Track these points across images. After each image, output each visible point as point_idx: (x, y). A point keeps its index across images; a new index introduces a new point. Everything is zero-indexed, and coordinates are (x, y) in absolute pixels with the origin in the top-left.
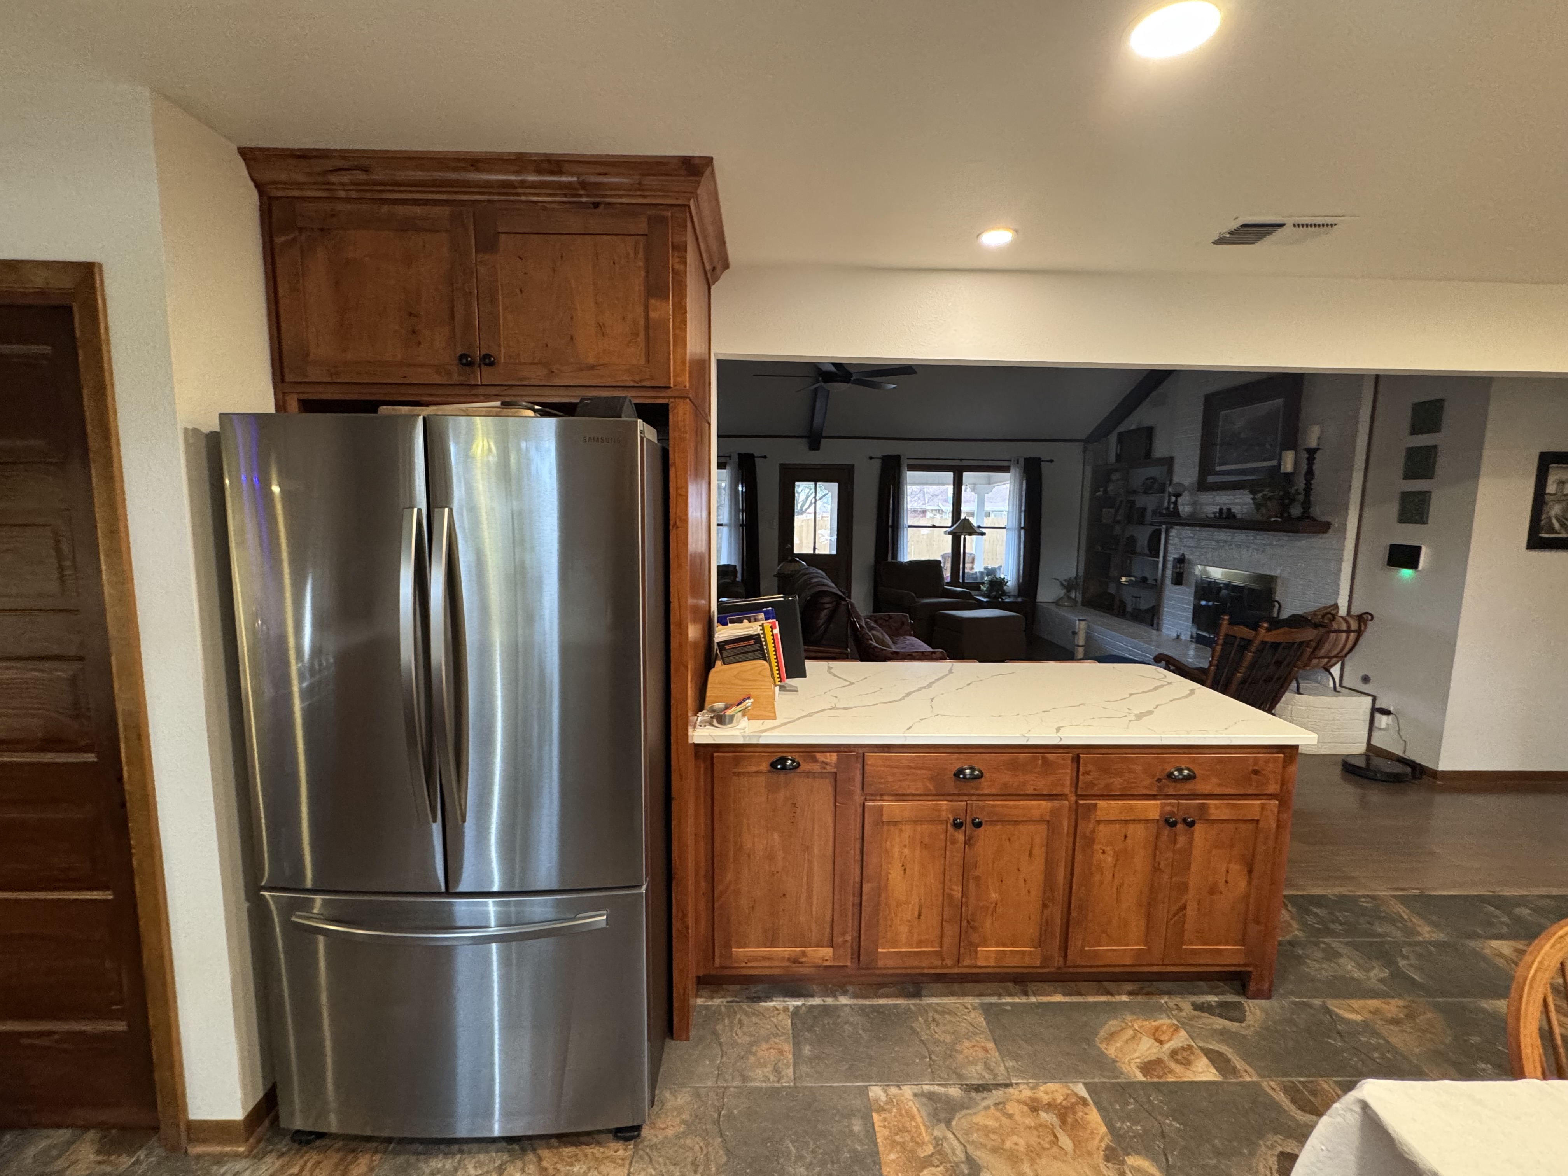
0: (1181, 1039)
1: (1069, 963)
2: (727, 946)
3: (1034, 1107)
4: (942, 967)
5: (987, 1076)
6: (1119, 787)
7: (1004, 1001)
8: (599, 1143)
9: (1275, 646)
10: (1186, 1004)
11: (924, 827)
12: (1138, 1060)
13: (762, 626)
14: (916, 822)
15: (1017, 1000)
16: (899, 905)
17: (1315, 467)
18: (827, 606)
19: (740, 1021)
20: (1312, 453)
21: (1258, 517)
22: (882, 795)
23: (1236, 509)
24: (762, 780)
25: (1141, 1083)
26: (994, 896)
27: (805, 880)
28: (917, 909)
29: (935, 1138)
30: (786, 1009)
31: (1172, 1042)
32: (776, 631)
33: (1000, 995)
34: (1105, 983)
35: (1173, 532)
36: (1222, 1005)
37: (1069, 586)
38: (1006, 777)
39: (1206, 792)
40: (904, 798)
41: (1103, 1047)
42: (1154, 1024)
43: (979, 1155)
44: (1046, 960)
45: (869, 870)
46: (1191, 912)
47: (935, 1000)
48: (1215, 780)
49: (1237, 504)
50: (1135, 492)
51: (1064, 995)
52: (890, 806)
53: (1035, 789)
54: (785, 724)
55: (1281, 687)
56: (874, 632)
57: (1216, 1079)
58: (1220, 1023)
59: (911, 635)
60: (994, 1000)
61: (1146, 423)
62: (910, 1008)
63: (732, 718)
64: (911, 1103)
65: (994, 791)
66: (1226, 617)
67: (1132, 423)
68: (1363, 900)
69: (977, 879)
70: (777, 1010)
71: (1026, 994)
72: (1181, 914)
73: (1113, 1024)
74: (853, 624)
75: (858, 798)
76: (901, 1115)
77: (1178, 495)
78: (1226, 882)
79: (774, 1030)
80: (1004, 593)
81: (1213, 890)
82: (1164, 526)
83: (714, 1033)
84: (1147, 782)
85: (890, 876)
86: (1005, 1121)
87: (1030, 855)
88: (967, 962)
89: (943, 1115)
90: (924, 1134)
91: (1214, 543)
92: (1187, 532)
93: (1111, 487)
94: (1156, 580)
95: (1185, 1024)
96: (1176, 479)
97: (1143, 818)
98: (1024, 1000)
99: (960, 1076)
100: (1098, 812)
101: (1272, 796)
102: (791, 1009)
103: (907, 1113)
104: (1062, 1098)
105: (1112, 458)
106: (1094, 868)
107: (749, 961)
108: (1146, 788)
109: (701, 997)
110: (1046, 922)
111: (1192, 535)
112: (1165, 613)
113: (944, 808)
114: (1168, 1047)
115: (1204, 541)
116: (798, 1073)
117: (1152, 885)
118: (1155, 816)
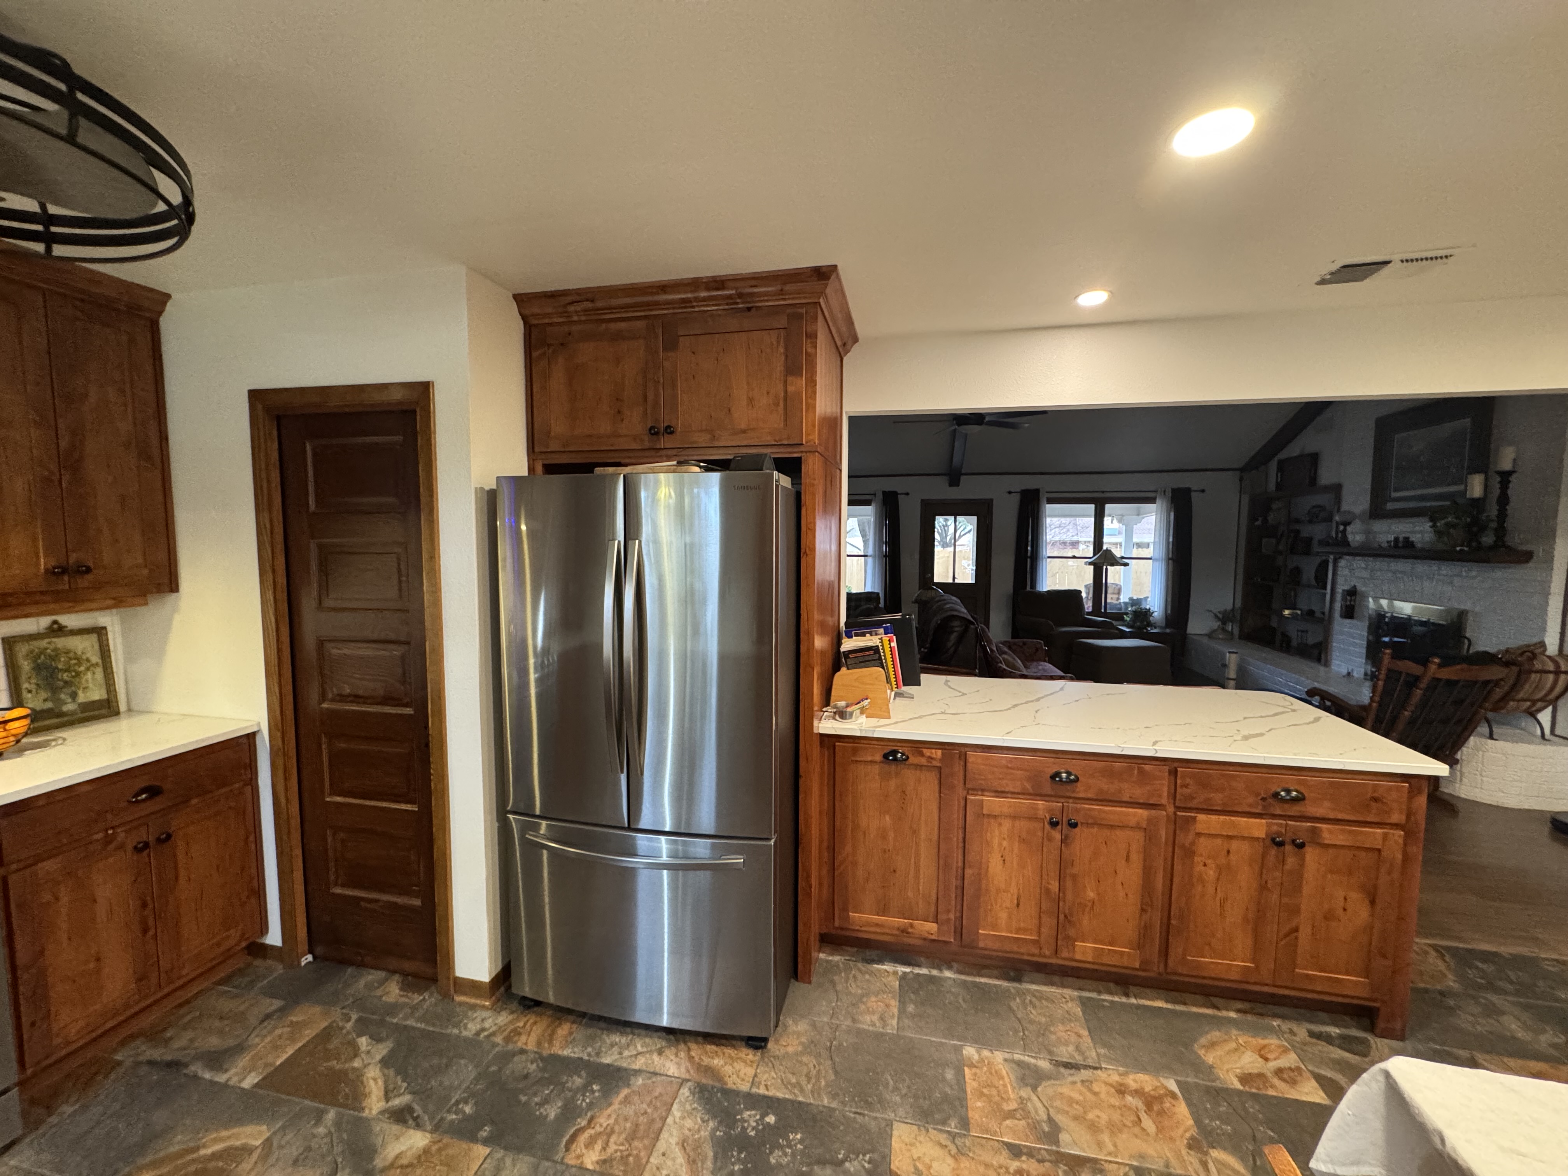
0: (1290, 1060)
1: (1169, 970)
2: (845, 909)
3: (1121, 1090)
4: (1040, 955)
5: (1077, 1057)
6: (1220, 802)
7: (1102, 997)
8: (734, 1047)
9: (1451, 683)
10: (1301, 1031)
11: (1022, 823)
12: (1238, 1071)
13: (881, 639)
14: (1014, 817)
15: (1116, 999)
16: (998, 891)
17: (1509, 492)
18: (957, 629)
19: (854, 977)
20: (1505, 477)
21: (1440, 546)
22: (983, 790)
23: (1415, 538)
25: (1238, 1091)
26: (1091, 895)
27: (913, 860)
28: (1015, 897)
29: (1020, 1097)
30: (895, 973)
31: (1279, 1062)
32: (894, 644)
33: (1099, 992)
35: (1342, 563)
36: (1342, 1037)
37: (1225, 618)
38: (1103, 784)
39: (1318, 815)
40: (1004, 795)
41: (1202, 1052)
42: (1261, 1042)
43: (1059, 1119)
44: (1145, 964)
45: (970, 857)
46: (1304, 935)
47: (1034, 987)
48: (1327, 804)
49: (1415, 532)
50: (1297, 521)
51: (1167, 1001)
52: (991, 803)
53: (1131, 797)
54: (896, 723)
56: (1005, 656)
57: (1323, 1102)
58: (1338, 1053)
59: (1045, 661)
60: (1094, 995)
61: (1310, 449)
62: (1009, 990)
63: (851, 714)
64: (1001, 1066)
65: (1090, 795)
66: (1388, 651)
67: (1293, 450)
68: (1547, 962)
69: (1074, 877)
70: (888, 972)
71: (1127, 995)
72: (1292, 936)
73: (1215, 1035)
74: (984, 648)
75: (960, 792)
76: (991, 1073)
77: (1346, 524)
78: (1345, 909)
79: (884, 988)
80: (1149, 624)
81: (1330, 917)
82: (1332, 557)
83: (833, 983)
84: (1251, 800)
85: (990, 865)
86: (1089, 1096)
87: (1127, 860)
88: (1065, 954)
89: (1031, 1081)
90: (1010, 1092)
91: (1390, 574)
92: (1359, 563)
93: (1271, 517)
94: (1323, 613)
95: (1299, 1048)
96: (1345, 507)
97: (1246, 835)
98: (1124, 1000)
99: (1050, 1053)
100: (1198, 825)
101: (1396, 826)
102: (900, 973)
103: (996, 1072)
104: (1150, 1088)
105: (1272, 486)
106: (1195, 880)
107: (864, 926)
108: (1250, 806)
109: (823, 952)
110: (1145, 927)
111: (1363, 566)
112: (1334, 649)
113: (1041, 807)
114: (1273, 1065)
115: (1379, 573)
116: (901, 1025)
117: (1259, 903)
118: (1261, 834)
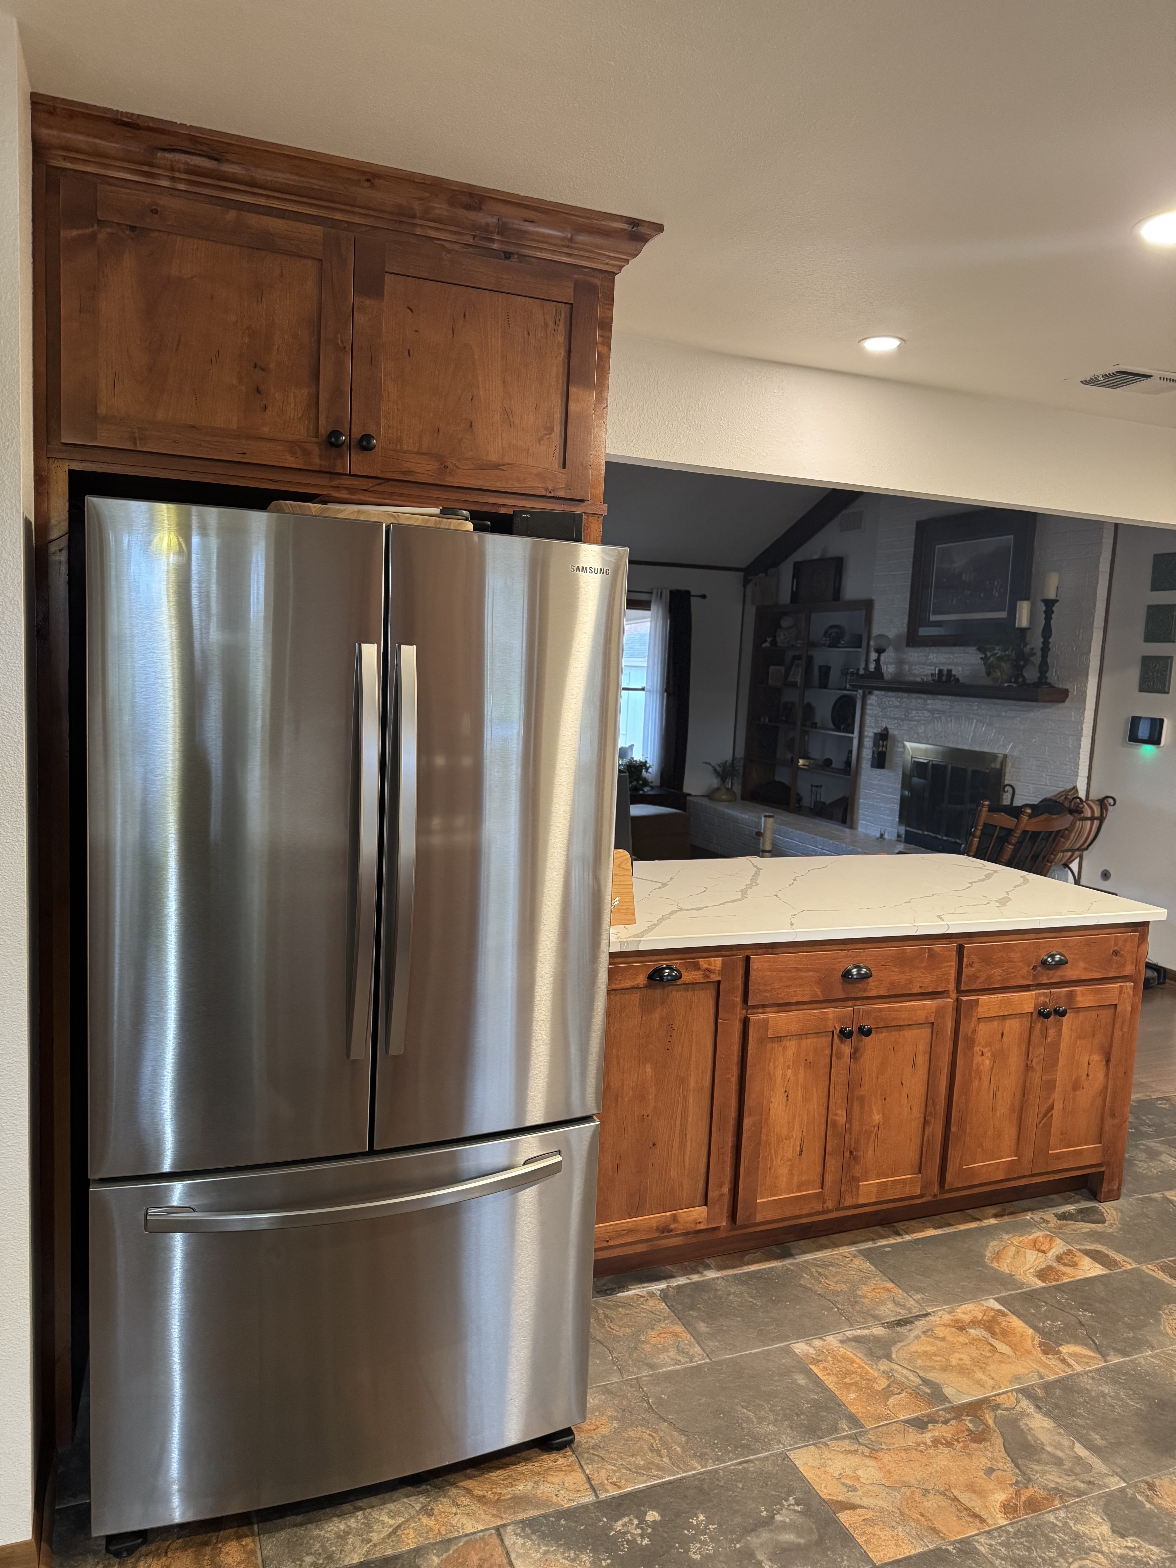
1: (944, 1188)
3: (961, 1327)
4: (821, 1212)
5: (901, 1311)
6: (999, 978)
7: (879, 1244)
10: (1050, 1217)
11: (809, 1041)
12: (1032, 1270)
14: (801, 1036)
15: (892, 1241)
16: (780, 1139)
17: (1052, 622)
19: (606, 1316)
20: (1049, 606)
21: (988, 682)
22: (767, 1006)
23: (957, 671)
24: (639, 998)
25: (1043, 1288)
26: (877, 1118)
27: (678, 1122)
28: (799, 1143)
29: (884, 1372)
30: (651, 1294)
31: (1053, 1250)
34: (967, 1211)
35: (872, 700)
36: (1081, 1211)
37: (724, 773)
38: (895, 976)
39: (1075, 978)
40: (790, 1007)
41: (995, 1265)
42: (1031, 1237)
43: (931, 1376)
44: (923, 1187)
45: (751, 1101)
46: (1057, 1112)
47: (809, 1257)
48: (1083, 965)
49: (957, 664)
50: (814, 644)
52: (778, 1020)
53: (921, 987)
54: (651, 928)
57: (1104, 1272)
58: (1086, 1227)
60: (869, 1245)
61: (833, 551)
64: (841, 1349)
65: (882, 992)
67: (812, 550)
69: (862, 1099)
70: (642, 1297)
72: (1049, 1115)
73: (994, 1245)
75: (740, 1012)
76: (838, 1361)
77: (880, 651)
78: (1088, 1075)
79: (652, 1316)
81: (1076, 1086)
82: (860, 691)
84: (1024, 971)
85: (772, 1106)
86: (940, 1344)
87: (914, 1065)
88: (847, 1202)
89: (880, 1353)
90: (871, 1371)
91: (927, 714)
92: (892, 699)
93: (781, 638)
94: (848, 763)
95: (1058, 1232)
96: (876, 629)
97: (1019, 1012)
98: (899, 1240)
99: (876, 1317)
100: (980, 1009)
101: (1126, 978)
102: (657, 1293)
103: (843, 1358)
104: (981, 1314)
105: (785, 597)
106: (973, 1074)
107: (611, 1238)
108: (1023, 977)
110: (927, 1141)
111: (898, 704)
112: (861, 806)
113: (831, 1016)
114: (1051, 1255)
115: (914, 712)
116: (708, 1350)
117: (1024, 1087)
118: (1029, 1007)
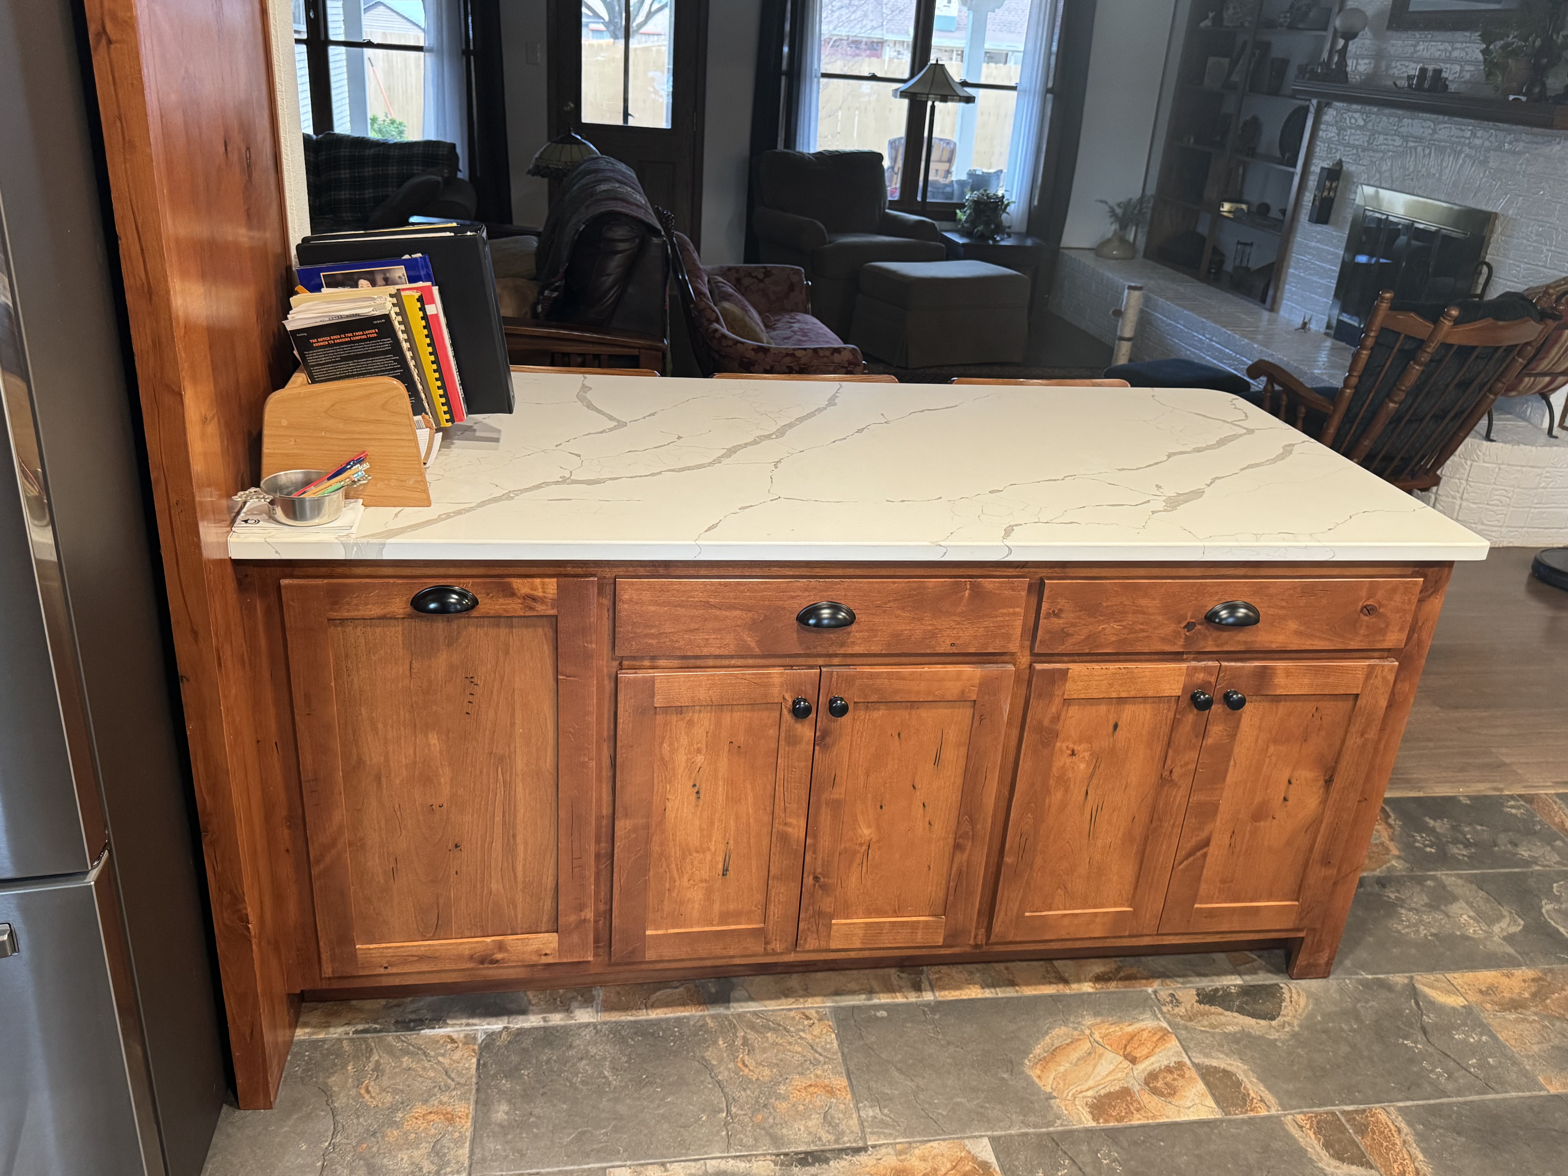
0: (1169, 1052)
1: (993, 939)
2: (345, 939)
4: (766, 953)
5: (825, 1136)
6: (1113, 638)
7: (875, 1001)
9: (1464, 352)
10: (1188, 994)
11: (737, 715)
12: (1090, 1093)
13: (397, 295)
14: (720, 706)
15: (899, 999)
16: (686, 851)
18: (622, 246)
19: (377, 1067)
21: (1486, 91)
22: (653, 658)
23: (1451, 72)
24: (395, 634)
25: (1089, 1131)
26: (866, 832)
27: (498, 819)
28: (720, 859)
30: (470, 1039)
31: (1152, 1059)
32: (435, 308)
33: (871, 992)
35: (1330, 115)
36: (1247, 991)
37: (1126, 217)
38: (902, 624)
39: (1274, 646)
40: (699, 662)
41: (1034, 1074)
42: (1130, 1029)
44: (952, 937)
45: (629, 793)
46: (1216, 852)
47: (753, 1007)
48: (1293, 625)
49: (1455, 61)
50: (1271, 25)
51: (985, 985)
52: (669, 678)
53: (952, 645)
54: (448, 516)
55: (1460, 428)
56: (726, 305)
57: (1211, 1117)
58: (1238, 1023)
59: (806, 312)
60: (859, 1000)
62: (705, 1024)
63: (318, 506)
65: (875, 649)
66: (1388, 295)
69: (836, 806)
70: (453, 1041)
71: (917, 988)
72: (1199, 854)
73: (1059, 1033)
74: (683, 285)
75: (604, 664)
77: (1350, 35)
78: (1285, 799)
79: (442, 1079)
80: (1000, 229)
81: (1260, 814)
82: (1315, 102)
83: (326, 1092)
84: (1169, 629)
85: (669, 805)
87: (937, 761)
88: (811, 943)
91: (1398, 142)
92: (1355, 116)
93: (1229, 11)
94: (1283, 212)
95: (1180, 1027)
97: (1151, 693)
98: (913, 998)
99: (775, 1140)
100: (1069, 685)
101: (1389, 653)
102: (481, 1037)
104: (949, 1166)
106: (1052, 782)
107: (391, 965)
108: (1164, 640)
109: (306, 1025)
110: (960, 872)
111: (1361, 123)
112: (1290, 279)
113: (777, 680)
114: (1143, 1068)
115: (1382, 137)
116: (478, 1155)
117: (1154, 809)
118: (1175, 689)
